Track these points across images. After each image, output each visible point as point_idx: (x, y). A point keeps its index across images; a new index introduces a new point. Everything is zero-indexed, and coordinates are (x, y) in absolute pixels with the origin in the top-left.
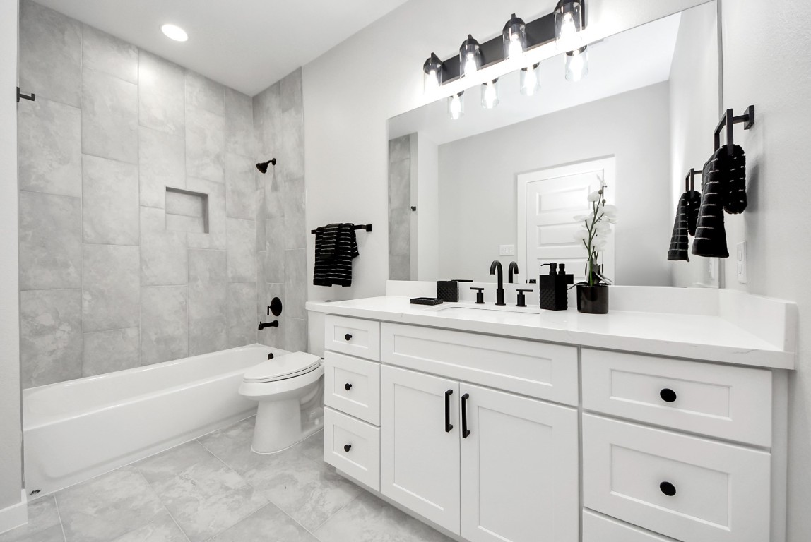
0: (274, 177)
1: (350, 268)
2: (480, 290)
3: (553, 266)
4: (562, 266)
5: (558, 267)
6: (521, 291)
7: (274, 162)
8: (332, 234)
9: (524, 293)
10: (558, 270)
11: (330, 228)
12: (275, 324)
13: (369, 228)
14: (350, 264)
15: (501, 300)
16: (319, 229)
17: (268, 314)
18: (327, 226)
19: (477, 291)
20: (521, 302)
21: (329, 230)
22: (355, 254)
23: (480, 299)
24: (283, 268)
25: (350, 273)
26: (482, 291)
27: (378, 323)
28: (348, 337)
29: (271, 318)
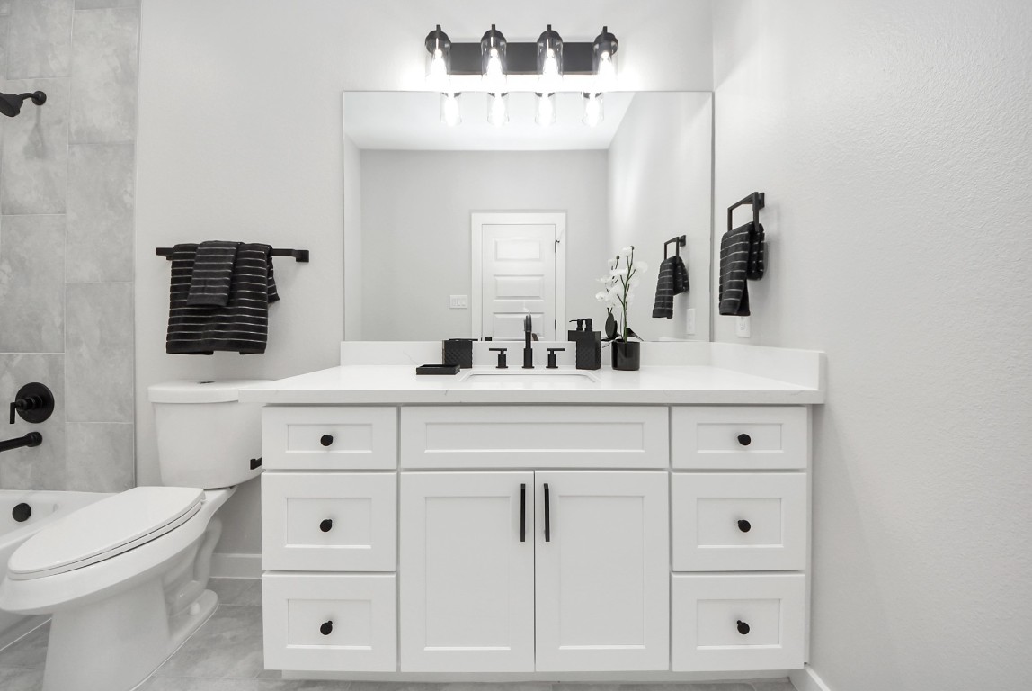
0: (38, 128)
1: (265, 322)
2: (502, 350)
3: (580, 322)
4: (589, 322)
5: (584, 322)
6: (552, 351)
7: (39, 99)
8: (224, 259)
9: (555, 353)
10: (584, 326)
11: (212, 249)
12: (34, 440)
13: (303, 256)
14: (265, 314)
15: (528, 363)
16: (178, 247)
17: (12, 421)
18: (201, 245)
19: (499, 353)
20: (552, 363)
21: (206, 252)
22: (274, 298)
23: (502, 363)
24: (58, 321)
25: (265, 330)
26: (505, 353)
27: (394, 410)
28: (327, 440)
29: (23, 428)
